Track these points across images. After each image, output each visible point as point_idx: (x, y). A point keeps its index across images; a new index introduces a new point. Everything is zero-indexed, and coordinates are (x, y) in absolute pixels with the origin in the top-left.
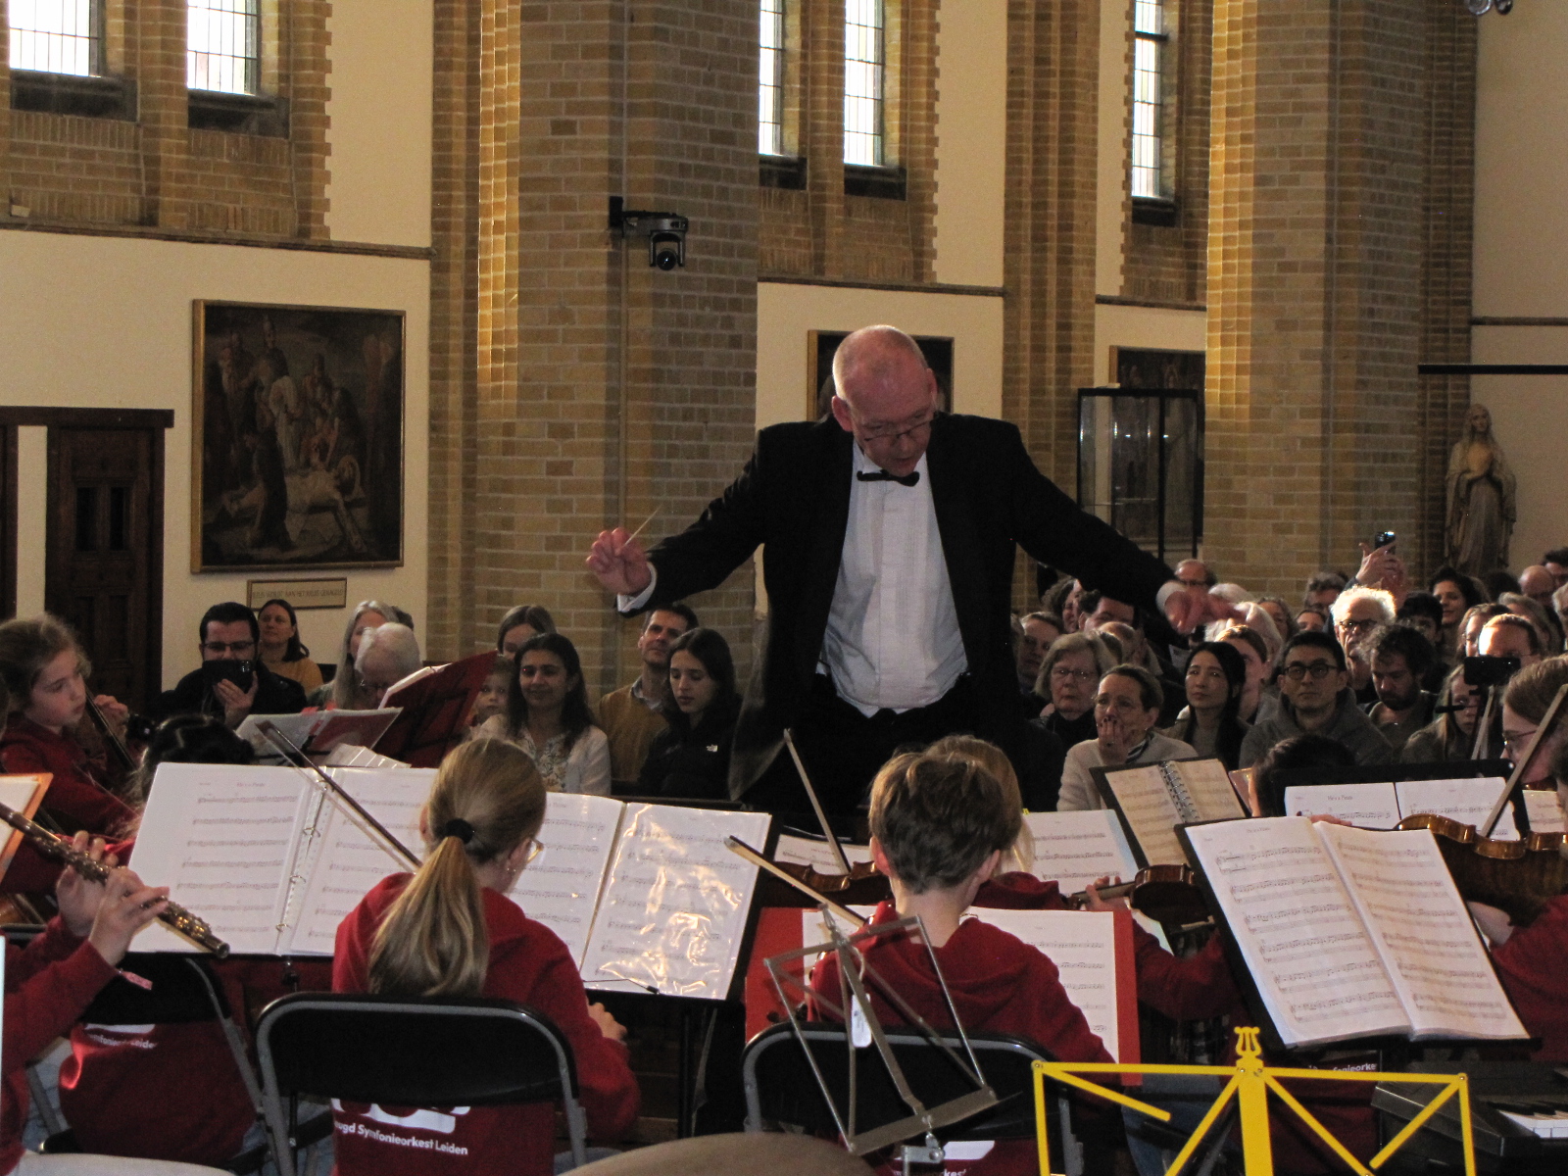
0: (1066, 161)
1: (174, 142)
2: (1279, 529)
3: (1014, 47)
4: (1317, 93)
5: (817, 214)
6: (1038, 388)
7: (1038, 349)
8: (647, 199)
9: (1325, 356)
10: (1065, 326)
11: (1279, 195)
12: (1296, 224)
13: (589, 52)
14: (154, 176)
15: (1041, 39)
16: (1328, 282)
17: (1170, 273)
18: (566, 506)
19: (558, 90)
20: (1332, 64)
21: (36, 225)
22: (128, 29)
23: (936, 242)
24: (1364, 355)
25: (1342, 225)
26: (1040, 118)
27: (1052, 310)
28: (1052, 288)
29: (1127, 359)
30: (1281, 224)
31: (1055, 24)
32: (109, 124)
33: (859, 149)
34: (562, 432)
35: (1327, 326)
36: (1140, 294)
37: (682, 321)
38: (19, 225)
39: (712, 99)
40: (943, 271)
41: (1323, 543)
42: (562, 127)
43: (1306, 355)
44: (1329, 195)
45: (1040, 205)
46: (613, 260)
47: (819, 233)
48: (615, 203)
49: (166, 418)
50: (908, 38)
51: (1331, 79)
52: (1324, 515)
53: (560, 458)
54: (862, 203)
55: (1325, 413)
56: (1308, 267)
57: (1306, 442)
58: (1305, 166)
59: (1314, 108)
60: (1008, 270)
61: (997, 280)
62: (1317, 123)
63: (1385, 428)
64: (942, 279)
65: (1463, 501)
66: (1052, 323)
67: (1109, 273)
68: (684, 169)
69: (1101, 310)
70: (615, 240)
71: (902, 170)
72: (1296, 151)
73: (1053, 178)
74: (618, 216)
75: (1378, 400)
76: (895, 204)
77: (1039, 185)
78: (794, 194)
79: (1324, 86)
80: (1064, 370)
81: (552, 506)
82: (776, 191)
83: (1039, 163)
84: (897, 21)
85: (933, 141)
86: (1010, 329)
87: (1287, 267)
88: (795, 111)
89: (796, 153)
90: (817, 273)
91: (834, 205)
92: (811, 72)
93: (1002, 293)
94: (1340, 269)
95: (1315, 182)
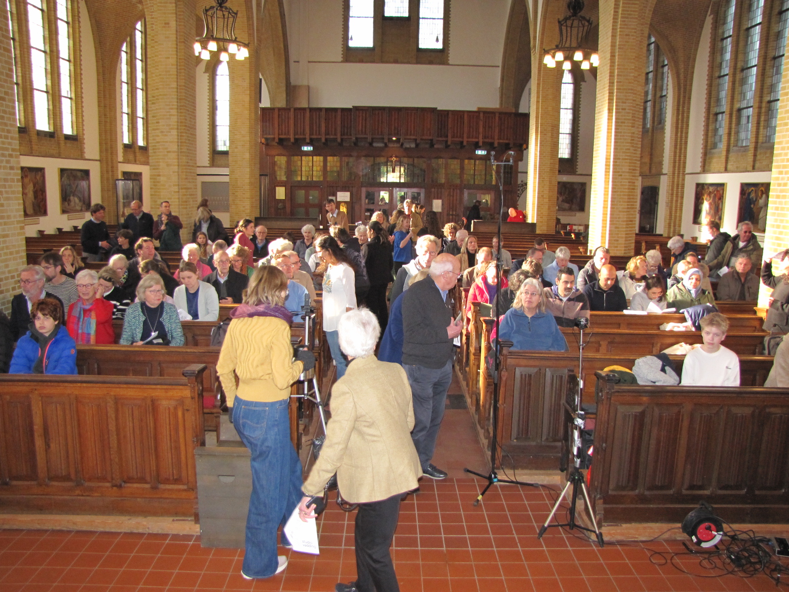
0: (111, 135)
3: (99, 112)
4: (174, 112)
5: (59, 144)
6: (107, 179)
7: (107, 171)
9: (178, 172)
10: (112, 167)
11: (166, 135)
12: (171, 142)
16: (178, 155)
17: (131, 157)
20: (177, 105)
23: (85, 150)
24: (186, 172)
25: (181, 142)
27: (110, 164)
28: (110, 160)
29: (125, 173)
30: (167, 142)
33: (68, 130)
35: (178, 166)
36: (126, 161)
40: (87, 156)
43: (174, 172)
44: (178, 135)
45: (106, 143)
47: (59, 148)
50: (77, 108)
52: (179, 208)
54: (68, 142)
55: (178, 185)
56: (174, 152)
57: (175, 192)
58: (172, 129)
59: (174, 115)
60: (100, 156)
61: (98, 158)
62: (175, 119)
63: (191, 188)
64: (87, 158)
67: (120, 158)
69: (119, 164)
71: (77, 136)
72: (170, 125)
73: (109, 138)
75: (190, 182)
76: (76, 142)
78: (53, 140)
79: (176, 110)
80: (112, 175)
82: (48, 138)
84: (74, 105)
85: (83, 130)
86: (101, 167)
87: (169, 152)
88: (52, 122)
89: (52, 130)
90: (59, 156)
91: (62, 142)
92: (55, 114)
93: (99, 161)
94: (181, 152)
95: (175, 132)
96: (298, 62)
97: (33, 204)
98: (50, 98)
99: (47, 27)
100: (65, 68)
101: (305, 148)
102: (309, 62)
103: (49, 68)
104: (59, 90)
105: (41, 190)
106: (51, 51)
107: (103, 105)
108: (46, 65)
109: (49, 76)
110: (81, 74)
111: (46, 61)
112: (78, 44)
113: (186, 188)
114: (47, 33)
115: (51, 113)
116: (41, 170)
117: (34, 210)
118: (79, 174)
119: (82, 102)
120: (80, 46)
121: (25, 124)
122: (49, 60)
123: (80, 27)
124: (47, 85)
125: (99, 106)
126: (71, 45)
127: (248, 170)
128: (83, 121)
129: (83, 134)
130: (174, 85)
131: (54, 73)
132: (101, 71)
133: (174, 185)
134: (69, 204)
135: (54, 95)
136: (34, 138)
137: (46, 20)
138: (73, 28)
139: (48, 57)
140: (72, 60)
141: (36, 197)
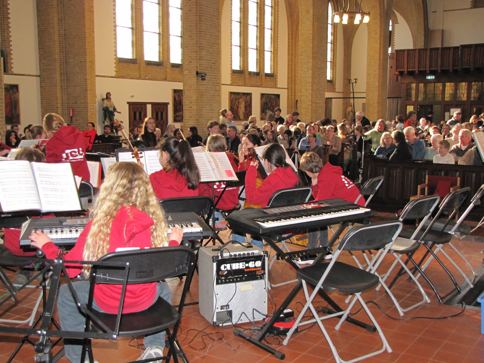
0: (295, 73)
1: (169, 69)
2: (306, 116)
3: (288, 59)
4: (311, 60)
5: (261, 79)
6: (291, 100)
7: (292, 95)
8: (202, 71)
9: (312, 94)
10: (295, 93)
11: (306, 74)
12: (308, 77)
13: (193, 52)
14: (166, 73)
15: (292, 58)
16: (312, 85)
18: (191, 112)
19: (190, 57)
20: (313, 57)
21: (149, 79)
22: (163, 55)
23: (278, 82)
25: (314, 77)
26: (292, 67)
27: (293, 91)
28: (293, 88)
30: (306, 77)
31: (293, 56)
32: (160, 67)
33: (268, 70)
34: (191, 102)
35: (312, 90)
37: (207, 88)
38: (146, 79)
39: (212, 58)
41: (311, 118)
42: (190, 62)
43: (309, 94)
44: (312, 73)
45: (292, 78)
46: (197, 79)
47: (261, 81)
48: (197, 72)
49: (168, 103)
51: (312, 58)
52: (312, 114)
53: (191, 106)
54: (267, 77)
55: (312, 101)
56: (310, 83)
57: (309, 105)
58: (309, 70)
59: (310, 62)
60: (288, 86)
61: (286, 87)
62: (311, 64)
63: (320, 103)
64: (278, 87)
65: (349, 114)
66: (293, 92)
68: (207, 67)
70: (197, 77)
71: (273, 74)
73: (293, 75)
74: (197, 73)
76: (272, 78)
77: (292, 75)
78: (258, 77)
80: (295, 98)
81: (190, 112)
82: (256, 76)
83: (292, 72)
84: (272, 55)
85: (277, 70)
86: (288, 93)
87: (307, 83)
88: (258, 66)
89: (258, 71)
90: (261, 86)
91: (264, 78)
92: (260, 61)
93: (287, 89)
94: (314, 83)
95: (310, 72)
96: (436, 12)
97: (244, 113)
98: (258, 52)
99: (259, 12)
100: (268, 34)
101: (429, 78)
102: (444, 11)
103: (258, 35)
104: (264, 48)
105: (249, 106)
106: (260, 25)
107: (290, 54)
108: (257, 34)
109: (258, 40)
110: (278, 36)
111: (257, 31)
112: (277, 19)
113: (316, 103)
114: (259, 15)
115: (258, 61)
116: (250, 94)
117: (244, 117)
118: (273, 97)
119: (277, 53)
120: (278, 19)
121: (243, 69)
122: (259, 31)
123: (278, 8)
124: (257, 45)
125: (288, 55)
126: (273, 20)
127: (377, 93)
128: (277, 64)
129: (277, 73)
130: (311, 45)
131: (261, 38)
132: (290, 33)
133: (309, 101)
134: (265, 115)
135: (260, 50)
136: (247, 76)
137: (259, 8)
138: (275, 9)
139: (258, 29)
140: (273, 28)
141: (246, 110)
